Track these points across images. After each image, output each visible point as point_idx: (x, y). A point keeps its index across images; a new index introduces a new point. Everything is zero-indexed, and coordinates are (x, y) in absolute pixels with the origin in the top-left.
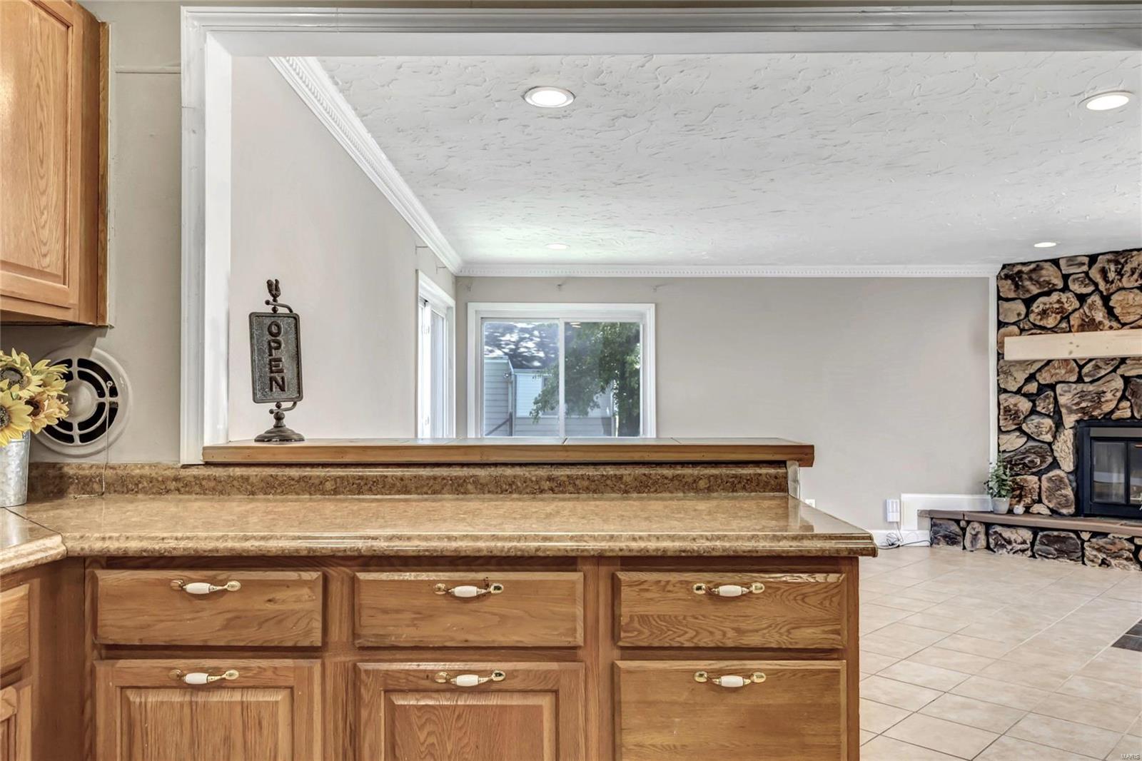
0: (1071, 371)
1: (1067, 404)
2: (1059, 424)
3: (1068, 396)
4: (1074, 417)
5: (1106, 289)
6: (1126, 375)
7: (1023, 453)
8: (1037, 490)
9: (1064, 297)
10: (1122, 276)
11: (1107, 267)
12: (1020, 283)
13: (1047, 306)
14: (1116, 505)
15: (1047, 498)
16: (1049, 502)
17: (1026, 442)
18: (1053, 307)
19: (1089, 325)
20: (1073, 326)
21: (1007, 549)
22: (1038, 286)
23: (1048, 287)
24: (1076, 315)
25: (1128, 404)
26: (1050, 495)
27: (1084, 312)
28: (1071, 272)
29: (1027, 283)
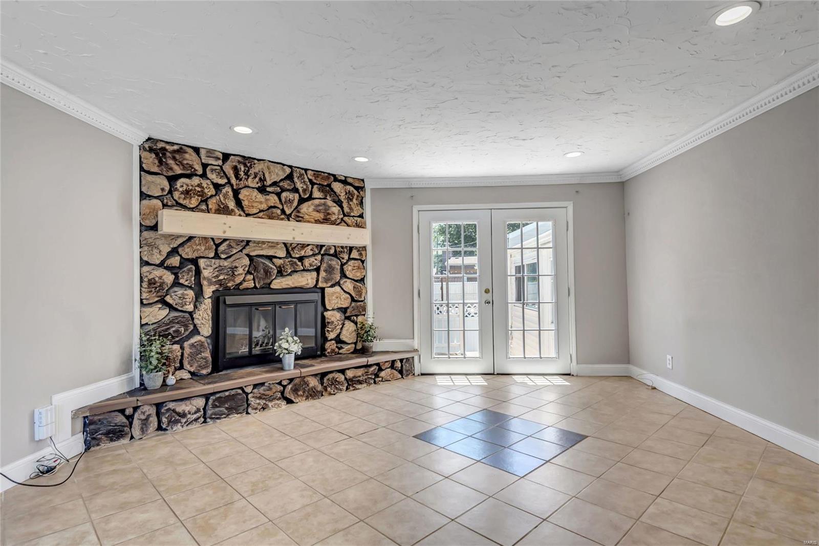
0: (209, 248)
1: (209, 276)
2: (199, 293)
3: (210, 269)
4: (213, 288)
5: (236, 184)
6: (252, 254)
7: (168, 324)
8: (180, 358)
9: (205, 183)
10: (248, 176)
11: (239, 166)
12: (164, 160)
13: (190, 188)
14: (242, 357)
15: (189, 363)
16: (191, 366)
17: (169, 313)
18: (195, 189)
19: (223, 210)
20: (211, 209)
21: (181, 423)
22: (181, 167)
23: (191, 170)
24: (214, 200)
25: (252, 276)
26: (192, 360)
27: (220, 199)
28: (210, 162)
29: (171, 162)
